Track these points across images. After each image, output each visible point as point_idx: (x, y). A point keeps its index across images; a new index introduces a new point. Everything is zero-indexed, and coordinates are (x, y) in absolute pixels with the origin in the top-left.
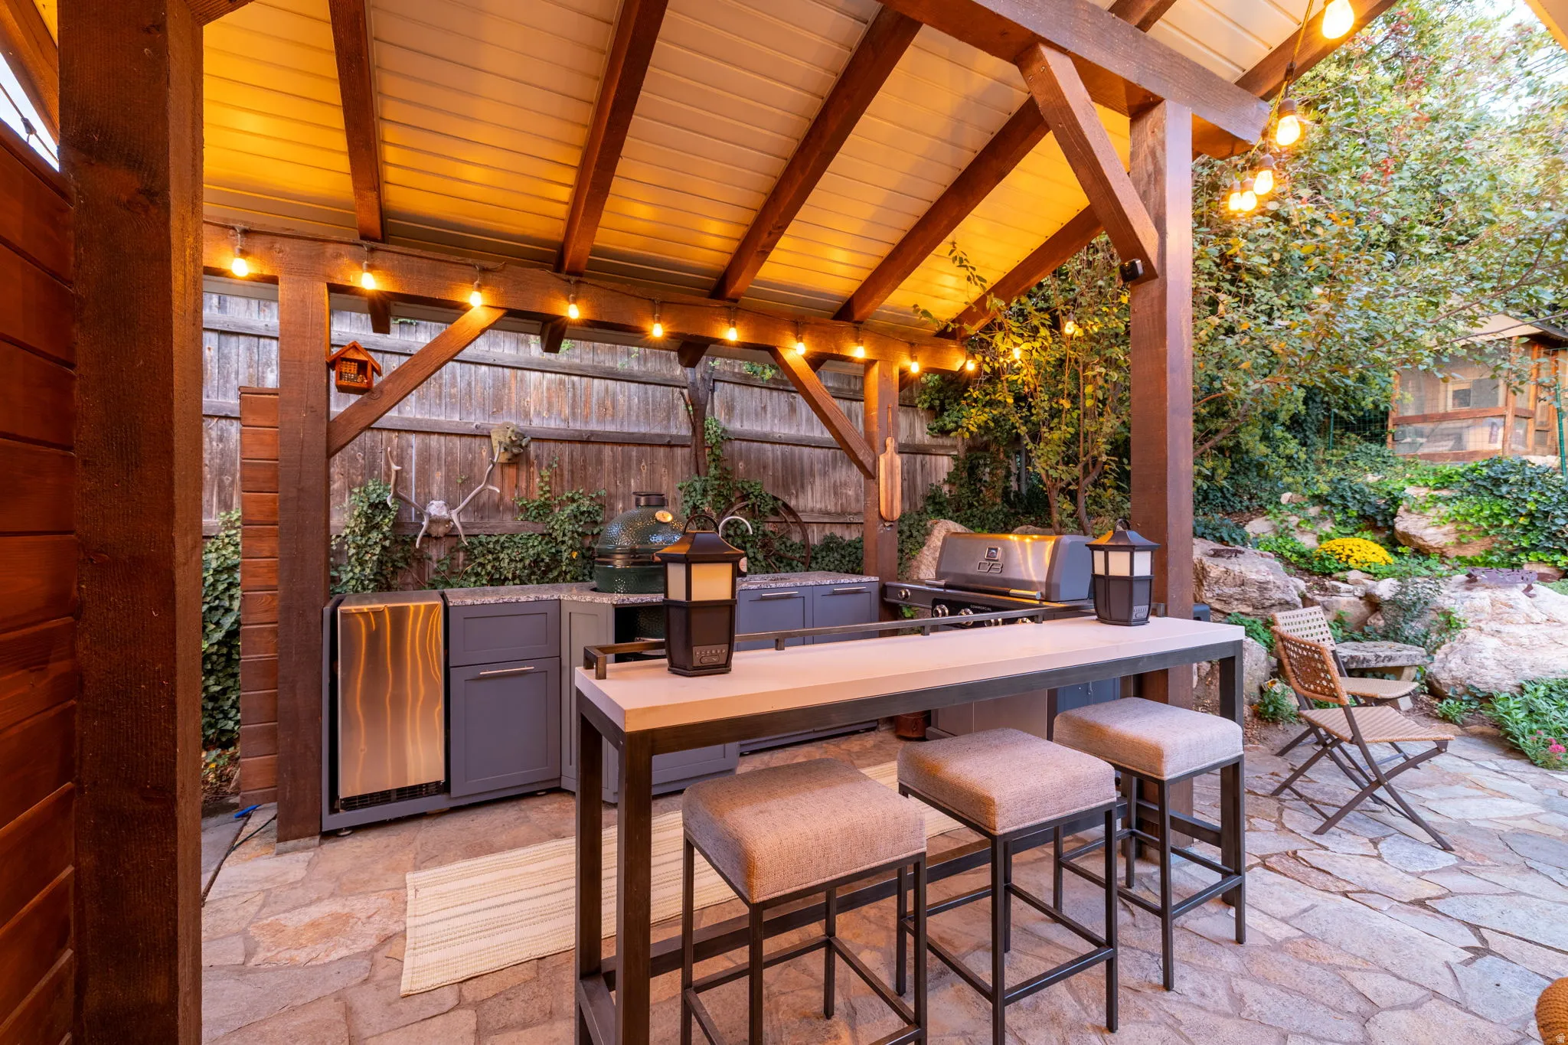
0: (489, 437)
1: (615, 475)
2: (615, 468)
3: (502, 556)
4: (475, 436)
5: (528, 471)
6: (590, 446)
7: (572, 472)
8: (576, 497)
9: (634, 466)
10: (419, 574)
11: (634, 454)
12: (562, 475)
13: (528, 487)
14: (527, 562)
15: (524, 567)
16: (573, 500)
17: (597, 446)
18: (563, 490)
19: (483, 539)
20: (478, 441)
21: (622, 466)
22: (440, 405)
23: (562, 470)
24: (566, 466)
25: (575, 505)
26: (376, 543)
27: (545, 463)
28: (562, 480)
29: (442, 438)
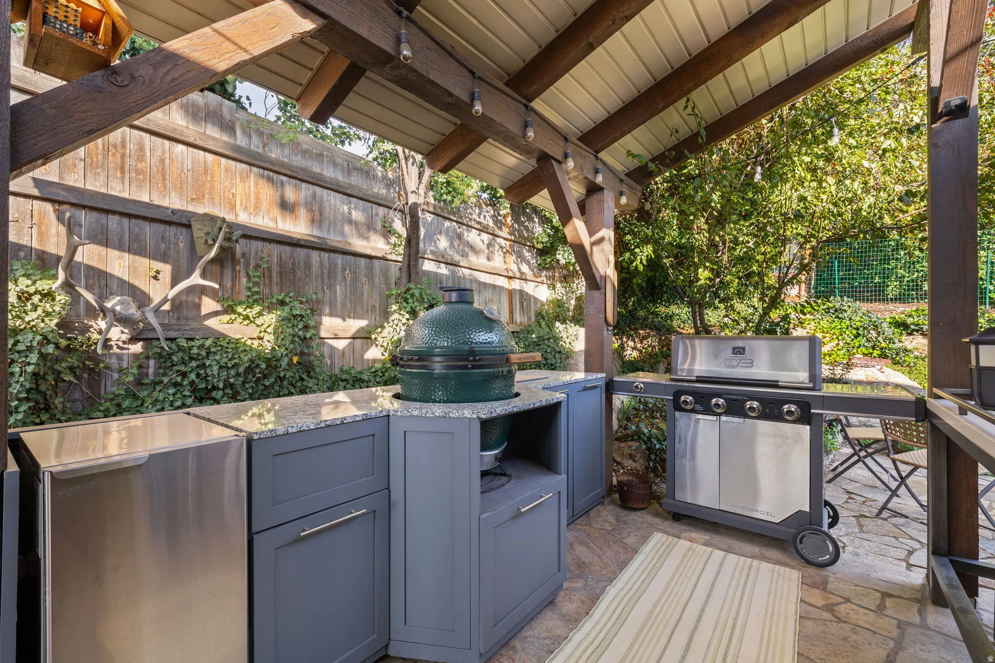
0: (188, 226)
1: (323, 279)
2: (322, 273)
3: (208, 363)
4: (170, 223)
5: (234, 269)
6: (299, 249)
7: (281, 274)
8: (288, 300)
9: (339, 274)
10: (90, 387)
11: (339, 261)
12: (270, 277)
13: (233, 286)
14: (241, 369)
15: (238, 375)
16: (282, 303)
17: (306, 250)
18: (271, 292)
19: (184, 343)
20: (173, 230)
21: (329, 273)
22: (123, 179)
23: (270, 271)
24: (275, 269)
25: (287, 309)
26: (30, 349)
27: (252, 263)
28: (270, 282)
29: (126, 221)
